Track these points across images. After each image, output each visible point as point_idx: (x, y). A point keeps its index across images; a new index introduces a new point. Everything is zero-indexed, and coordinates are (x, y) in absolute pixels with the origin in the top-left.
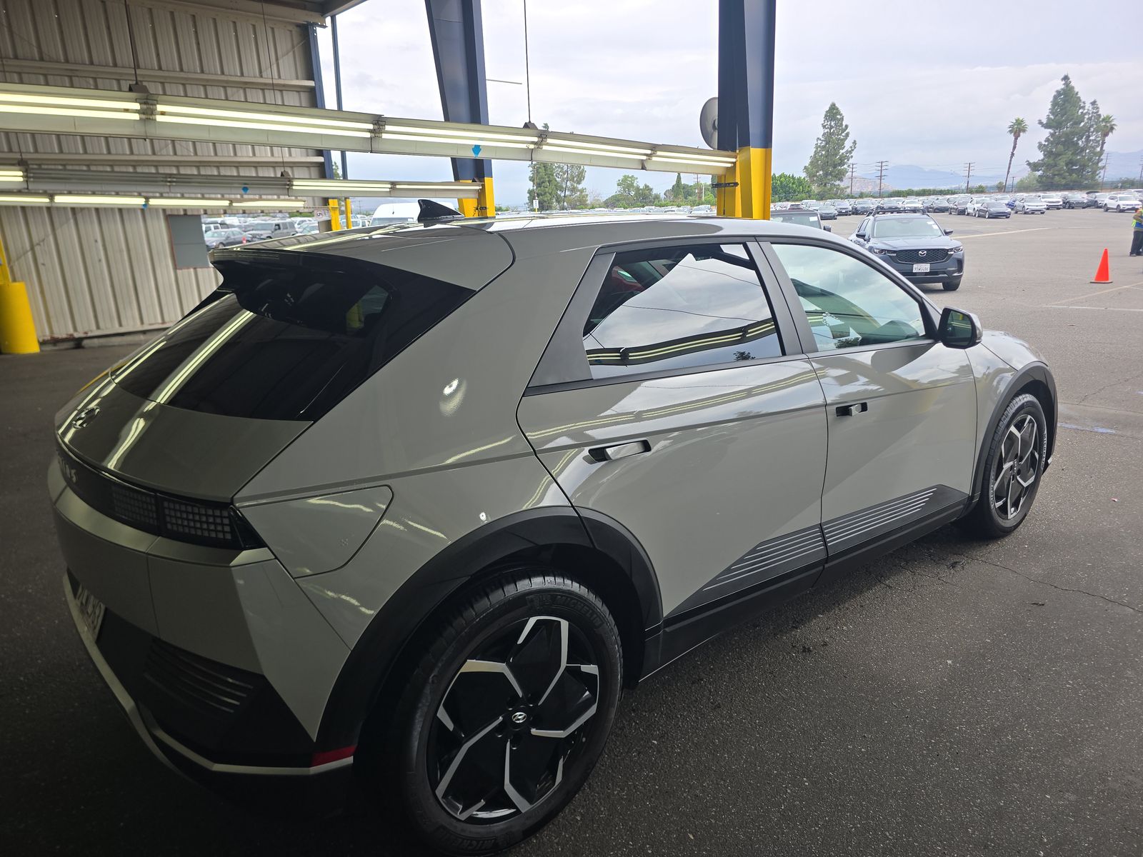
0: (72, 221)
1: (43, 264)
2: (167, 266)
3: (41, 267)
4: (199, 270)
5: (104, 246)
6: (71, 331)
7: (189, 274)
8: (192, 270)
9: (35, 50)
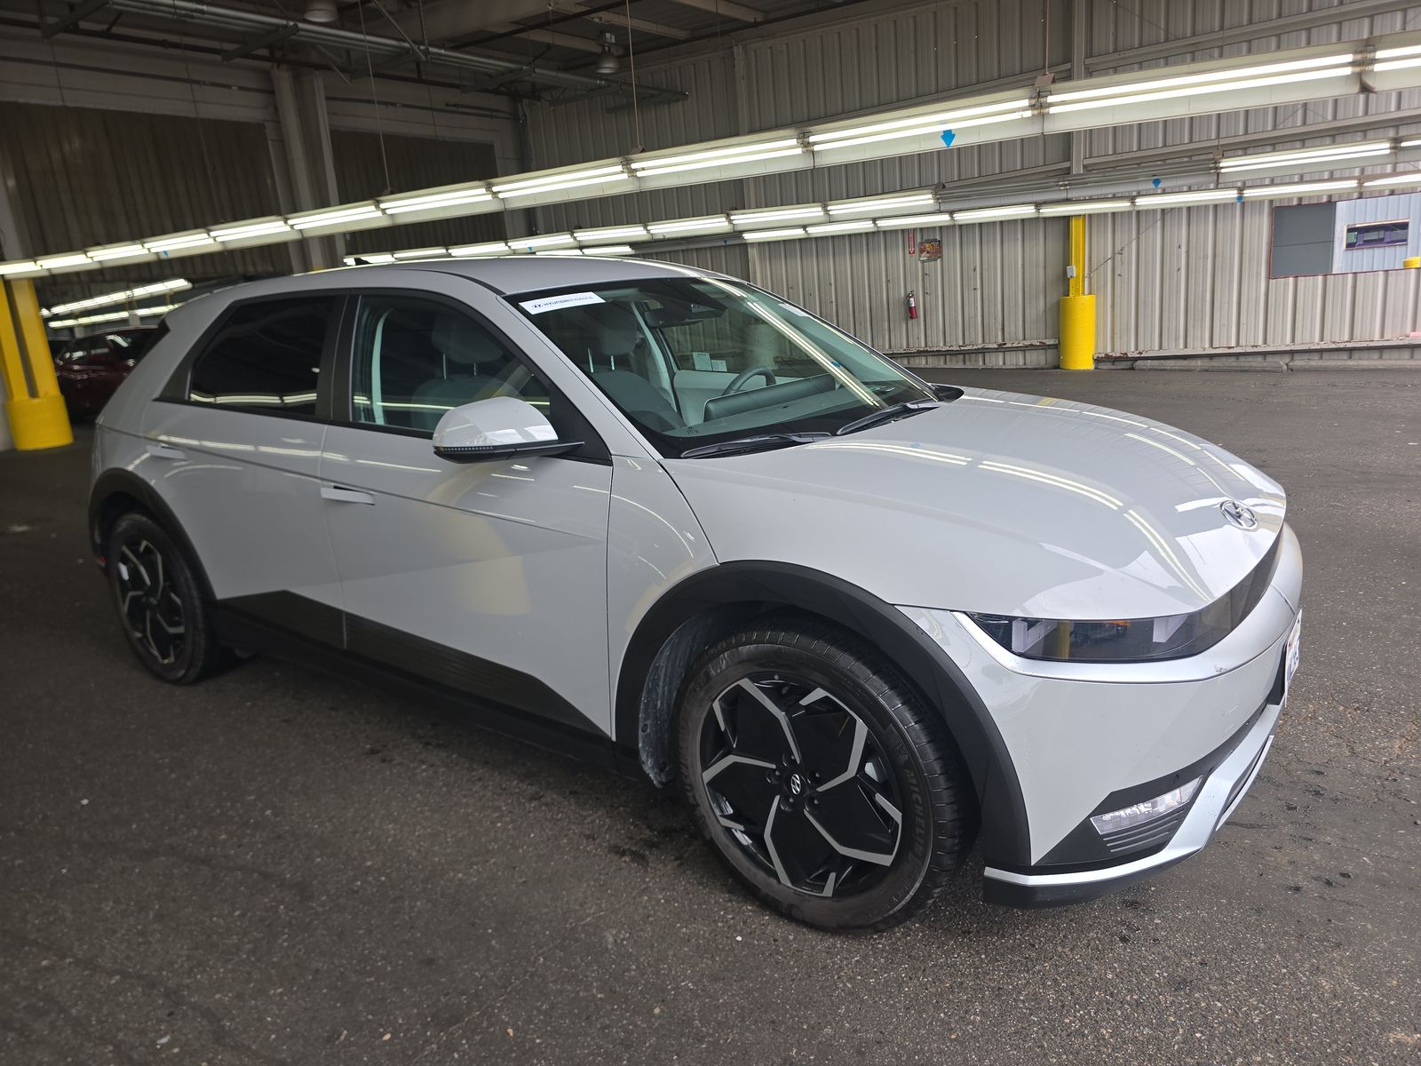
0: (1159, 224)
1: (1120, 275)
2: (1258, 274)
3: (1117, 279)
4: (1301, 280)
5: (1188, 252)
6: (1109, 350)
7: (1286, 285)
8: (1291, 280)
9: (1162, 32)
